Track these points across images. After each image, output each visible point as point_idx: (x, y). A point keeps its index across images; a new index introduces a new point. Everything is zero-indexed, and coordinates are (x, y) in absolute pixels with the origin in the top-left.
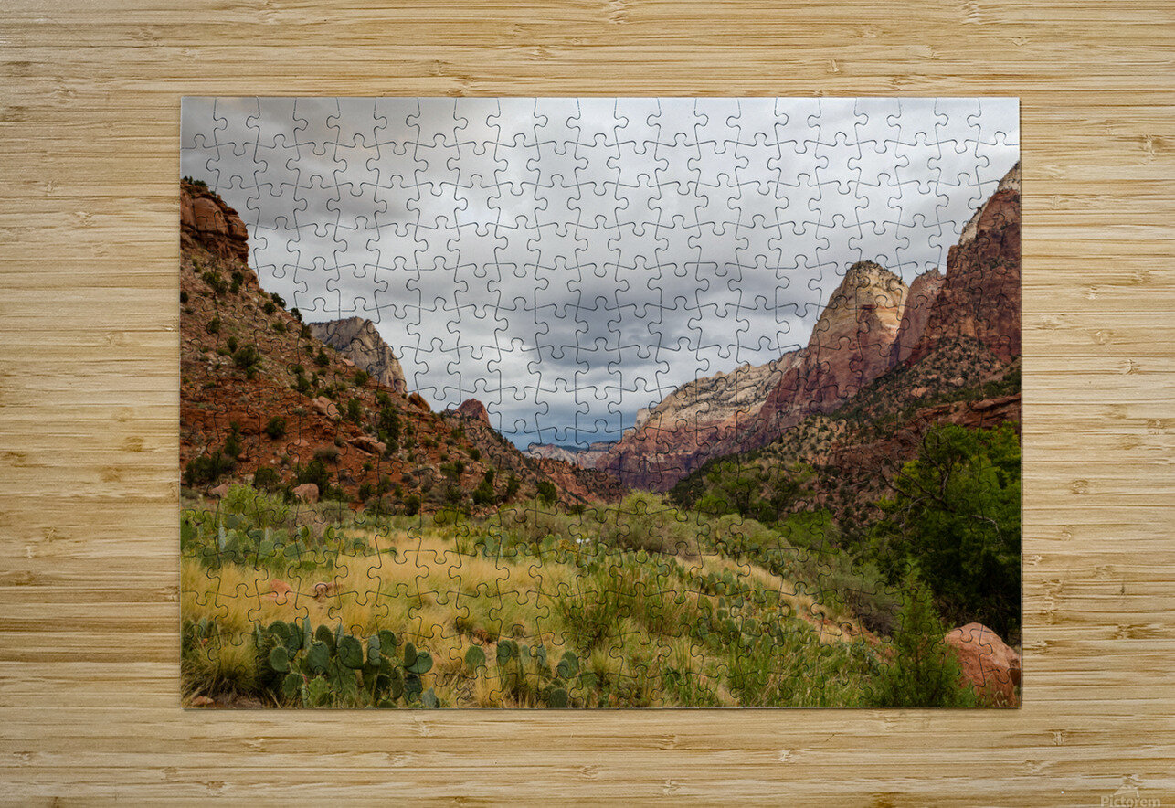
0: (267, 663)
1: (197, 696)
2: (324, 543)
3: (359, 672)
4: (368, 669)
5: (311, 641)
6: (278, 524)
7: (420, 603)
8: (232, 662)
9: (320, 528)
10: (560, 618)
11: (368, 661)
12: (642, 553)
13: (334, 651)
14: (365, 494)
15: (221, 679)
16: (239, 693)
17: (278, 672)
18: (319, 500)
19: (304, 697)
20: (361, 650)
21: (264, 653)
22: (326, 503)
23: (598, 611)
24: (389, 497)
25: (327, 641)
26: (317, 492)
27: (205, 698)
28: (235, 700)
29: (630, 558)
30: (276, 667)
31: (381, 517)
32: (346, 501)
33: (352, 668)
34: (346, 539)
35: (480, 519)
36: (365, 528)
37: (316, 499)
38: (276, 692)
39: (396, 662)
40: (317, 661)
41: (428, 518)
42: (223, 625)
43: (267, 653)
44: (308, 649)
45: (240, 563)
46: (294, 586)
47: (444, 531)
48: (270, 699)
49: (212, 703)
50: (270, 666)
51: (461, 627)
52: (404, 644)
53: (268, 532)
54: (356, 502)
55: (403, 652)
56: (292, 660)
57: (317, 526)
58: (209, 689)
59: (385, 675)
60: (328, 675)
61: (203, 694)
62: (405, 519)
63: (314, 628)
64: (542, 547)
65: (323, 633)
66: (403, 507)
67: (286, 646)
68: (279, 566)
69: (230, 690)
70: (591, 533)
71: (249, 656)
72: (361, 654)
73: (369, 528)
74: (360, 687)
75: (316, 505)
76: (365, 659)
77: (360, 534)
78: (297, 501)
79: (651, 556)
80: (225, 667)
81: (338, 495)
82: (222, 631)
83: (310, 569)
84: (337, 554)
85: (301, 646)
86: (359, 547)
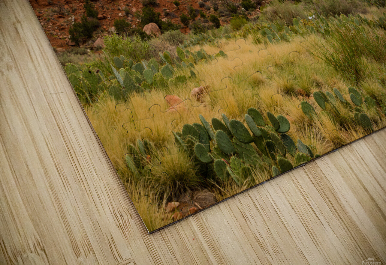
0: (196, 159)
1: (167, 204)
2: (181, 60)
3: (253, 144)
4: (257, 139)
5: (214, 133)
6: (147, 57)
7: (257, 83)
8: (174, 167)
9: (172, 50)
10: (332, 68)
11: (254, 134)
12: (342, 16)
13: (231, 136)
14: (185, 21)
15: (175, 184)
16: (192, 190)
17: (207, 164)
18: (162, 33)
19: (232, 176)
20: (245, 128)
21: (190, 151)
22: (167, 33)
23: (346, 57)
24: (200, 19)
25: (222, 129)
26: (157, 27)
27: (173, 203)
28: (193, 197)
29: (339, 20)
30: (204, 160)
31: (202, 33)
32: (177, 29)
33: (248, 143)
34: (192, 54)
35: (255, 19)
36: (198, 43)
37: (160, 32)
38: (214, 179)
39: (269, 129)
40: (226, 146)
41: (229, 26)
42: (153, 141)
43: (192, 152)
44: (215, 139)
45: (138, 91)
46: (181, 95)
47: (241, 32)
48: (213, 186)
49: (179, 206)
50: (200, 161)
51: (289, 91)
52: (265, 114)
53: (144, 63)
54: (183, 28)
55: (268, 120)
56: (210, 151)
57: (170, 50)
58: (171, 194)
59: (268, 140)
60: (238, 154)
61: (170, 200)
62: (216, 31)
63: (210, 122)
64: (296, 27)
65: (217, 124)
66: (211, 24)
67: (201, 142)
68: (164, 85)
69: (185, 190)
70: (313, 11)
71: (182, 158)
72: (247, 131)
73: (200, 42)
74: (260, 155)
75: (162, 36)
76: (252, 134)
77: (197, 48)
78: (149, 37)
79: (348, 17)
80: (172, 173)
81: (170, 26)
82: (155, 145)
83: (183, 81)
84: (192, 65)
85: (210, 139)
86: (202, 57)
